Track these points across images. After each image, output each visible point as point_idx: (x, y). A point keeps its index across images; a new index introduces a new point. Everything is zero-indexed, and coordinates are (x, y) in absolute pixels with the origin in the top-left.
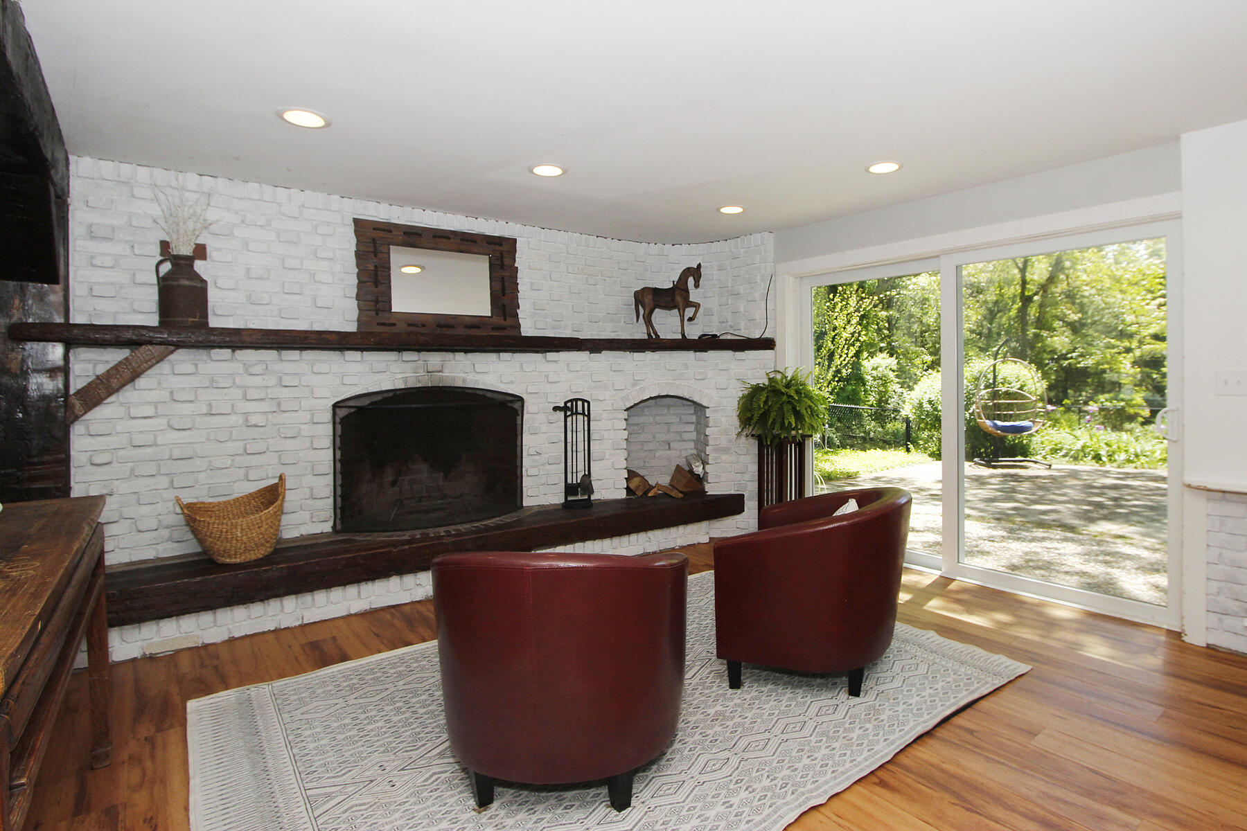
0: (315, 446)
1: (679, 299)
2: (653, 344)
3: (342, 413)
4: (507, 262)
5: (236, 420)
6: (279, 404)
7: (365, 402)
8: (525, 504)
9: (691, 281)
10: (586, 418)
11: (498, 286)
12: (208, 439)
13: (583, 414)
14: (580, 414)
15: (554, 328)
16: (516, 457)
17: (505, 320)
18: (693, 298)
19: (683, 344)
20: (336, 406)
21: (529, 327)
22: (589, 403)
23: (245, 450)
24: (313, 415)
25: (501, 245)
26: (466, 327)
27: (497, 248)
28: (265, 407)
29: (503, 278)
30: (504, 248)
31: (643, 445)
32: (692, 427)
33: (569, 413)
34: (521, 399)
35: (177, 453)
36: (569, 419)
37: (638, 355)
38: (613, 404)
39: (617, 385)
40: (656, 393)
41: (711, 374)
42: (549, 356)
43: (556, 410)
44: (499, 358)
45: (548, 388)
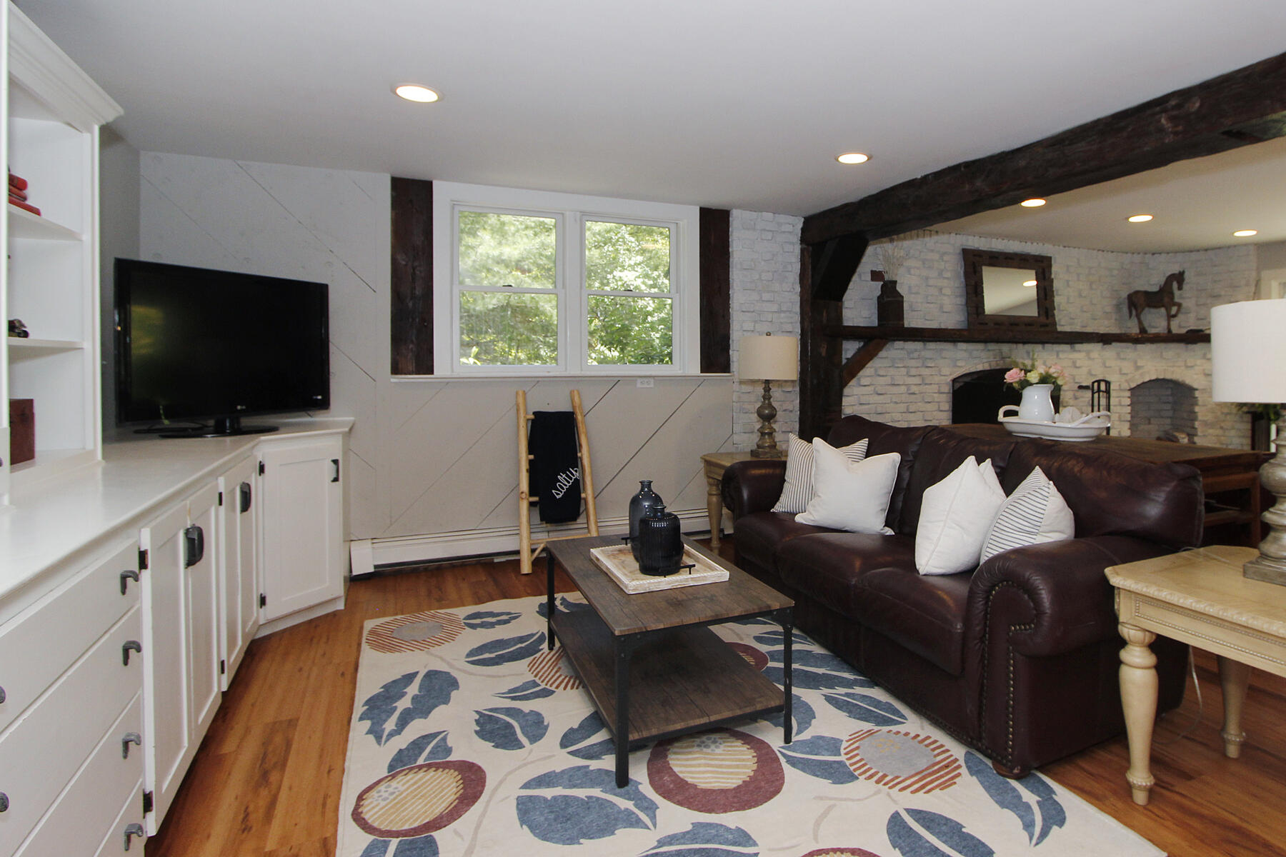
0: (941, 409)
1: (1166, 300)
2: (1143, 338)
3: (957, 385)
4: (1047, 274)
5: (903, 389)
6: (923, 380)
7: (968, 379)
9: (1175, 285)
11: (1042, 293)
12: (891, 402)
14: (1103, 391)
15: (1071, 324)
17: (1047, 319)
18: (1176, 300)
19: (1169, 338)
20: (954, 381)
21: (1064, 325)
23: (907, 409)
24: (939, 387)
25: (1042, 262)
27: (1040, 263)
28: (917, 380)
29: (1045, 287)
30: (1044, 264)
32: (1168, 407)
35: (879, 410)
36: (1096, 395)
37: (1139, 346)
38: (1120, 385)
39: (1124, 371)
40: (1154, 377)
41: (1199, 362)
42: (1078, 346)
43: (1076, 388)
44: (1043, 348)
45: (1075, 372)
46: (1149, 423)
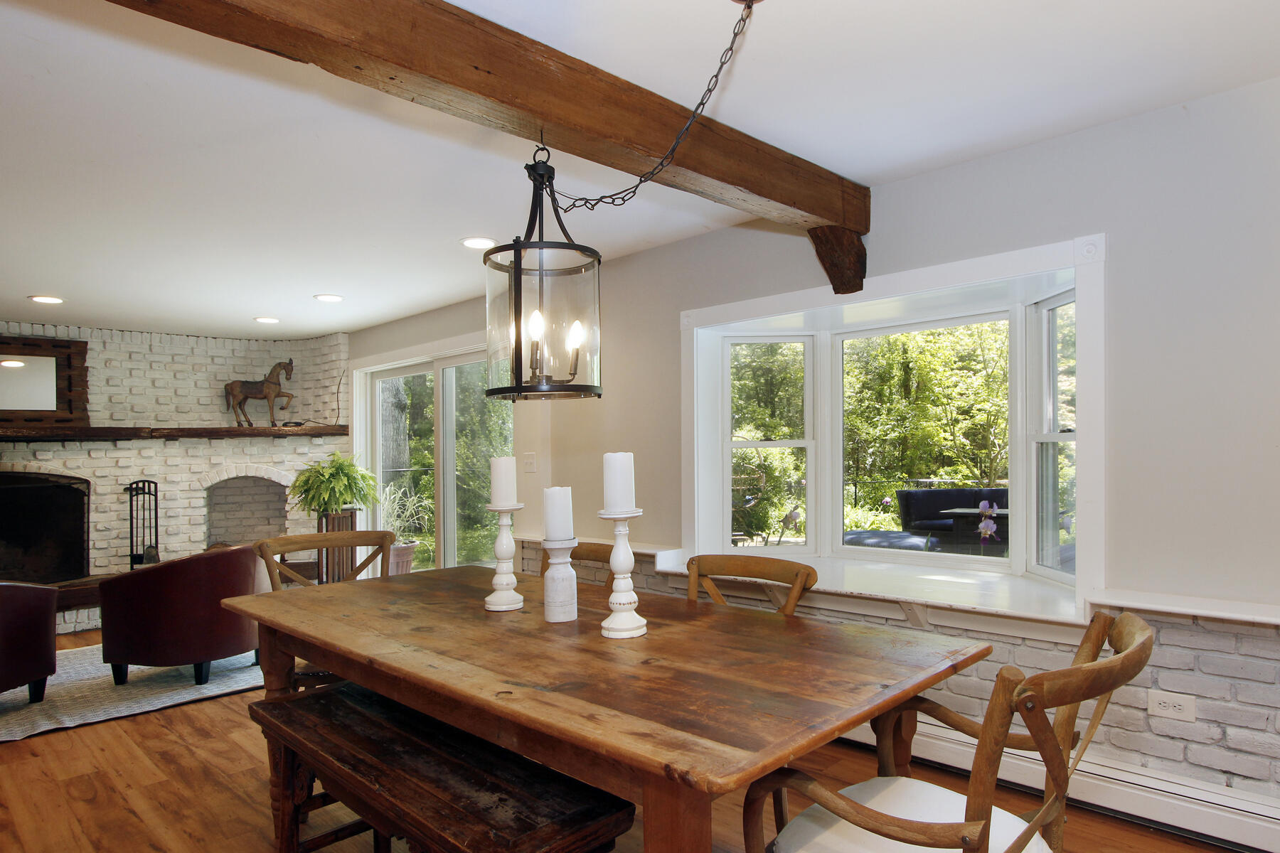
1: (270, 390)
4: (75, 362)
8: (91, 573)
9: (283, 375)
10: (153, 497)
11: (65, 384)
13: (149, 493)
14: (147, 493)
15: (135, 418)
16: (84, 532)
17: (71, 413)
21: (99, 419)
22: (156, 484)
25: (70, 348)
26: (26, 420)
27: (64, 350)
29: (70, 376)
30: (73, 350)
31: (241, 521)
33: (134, 493)
34: (87, 482)
36: (135, 498)
37: (214, 442)
38: (190, 485)
39: (194, 468)
40: (234, 475)
41: (289, 457)
42: (120, 444)
43: (122, 491)
44: (64, 446)
45: (118, 472)
46: (269, 524)
